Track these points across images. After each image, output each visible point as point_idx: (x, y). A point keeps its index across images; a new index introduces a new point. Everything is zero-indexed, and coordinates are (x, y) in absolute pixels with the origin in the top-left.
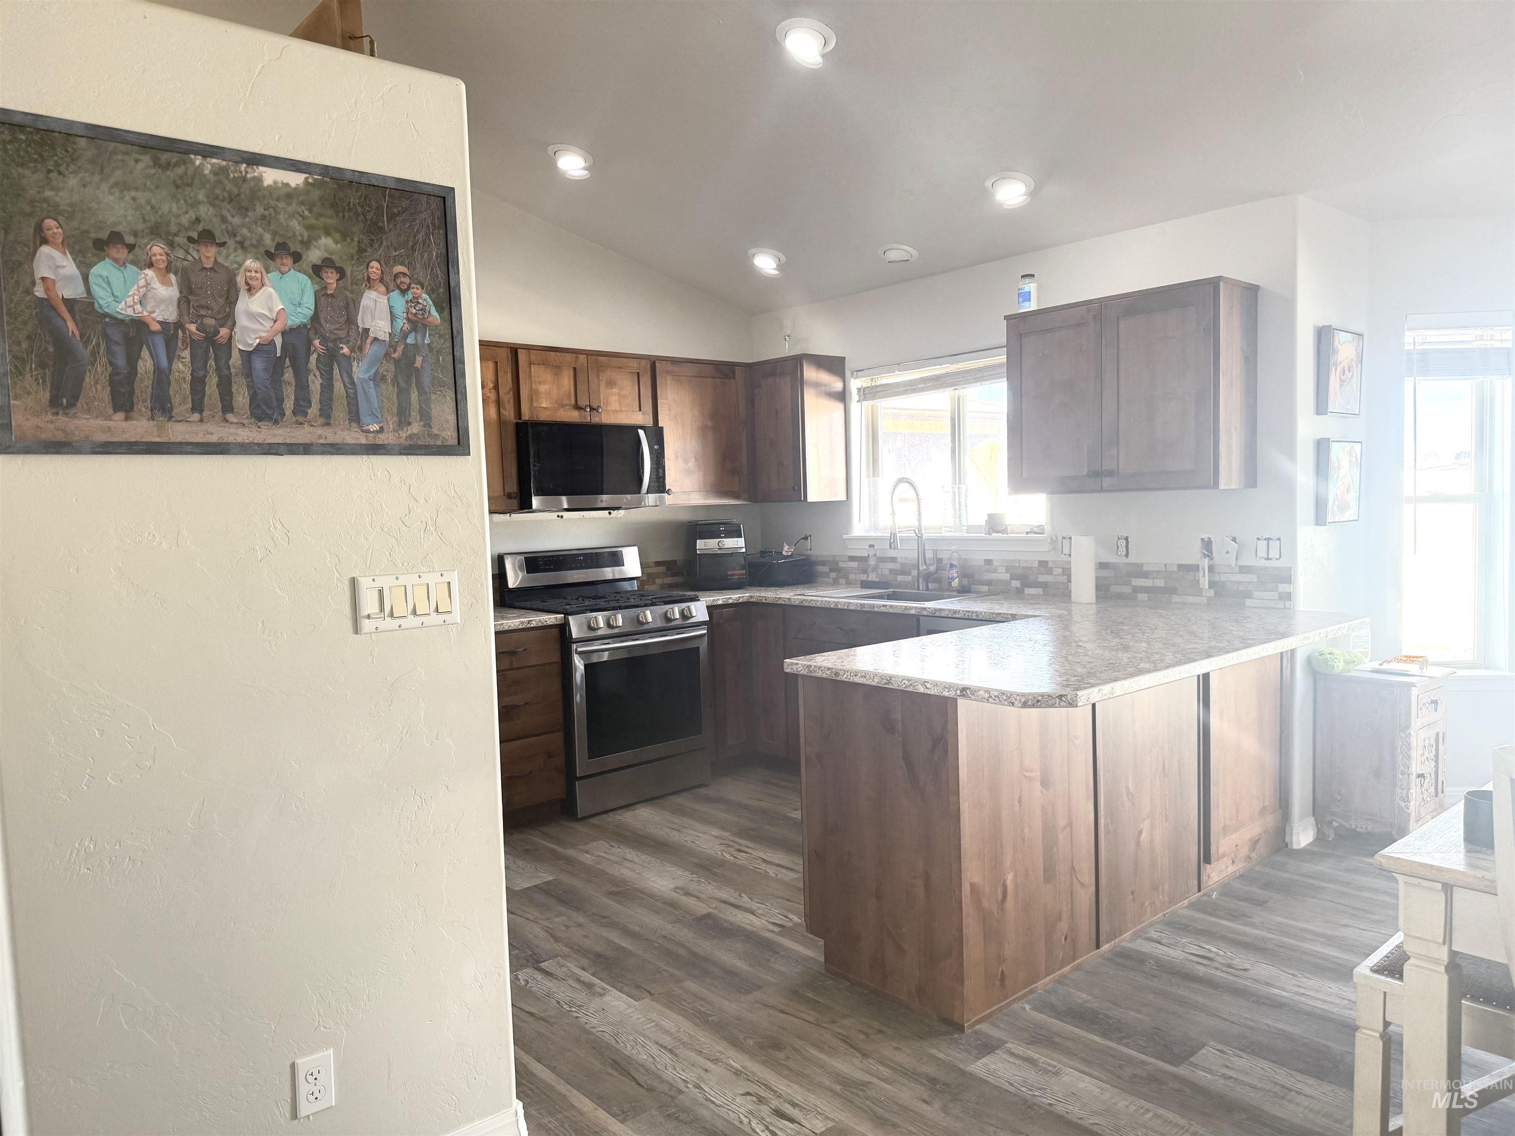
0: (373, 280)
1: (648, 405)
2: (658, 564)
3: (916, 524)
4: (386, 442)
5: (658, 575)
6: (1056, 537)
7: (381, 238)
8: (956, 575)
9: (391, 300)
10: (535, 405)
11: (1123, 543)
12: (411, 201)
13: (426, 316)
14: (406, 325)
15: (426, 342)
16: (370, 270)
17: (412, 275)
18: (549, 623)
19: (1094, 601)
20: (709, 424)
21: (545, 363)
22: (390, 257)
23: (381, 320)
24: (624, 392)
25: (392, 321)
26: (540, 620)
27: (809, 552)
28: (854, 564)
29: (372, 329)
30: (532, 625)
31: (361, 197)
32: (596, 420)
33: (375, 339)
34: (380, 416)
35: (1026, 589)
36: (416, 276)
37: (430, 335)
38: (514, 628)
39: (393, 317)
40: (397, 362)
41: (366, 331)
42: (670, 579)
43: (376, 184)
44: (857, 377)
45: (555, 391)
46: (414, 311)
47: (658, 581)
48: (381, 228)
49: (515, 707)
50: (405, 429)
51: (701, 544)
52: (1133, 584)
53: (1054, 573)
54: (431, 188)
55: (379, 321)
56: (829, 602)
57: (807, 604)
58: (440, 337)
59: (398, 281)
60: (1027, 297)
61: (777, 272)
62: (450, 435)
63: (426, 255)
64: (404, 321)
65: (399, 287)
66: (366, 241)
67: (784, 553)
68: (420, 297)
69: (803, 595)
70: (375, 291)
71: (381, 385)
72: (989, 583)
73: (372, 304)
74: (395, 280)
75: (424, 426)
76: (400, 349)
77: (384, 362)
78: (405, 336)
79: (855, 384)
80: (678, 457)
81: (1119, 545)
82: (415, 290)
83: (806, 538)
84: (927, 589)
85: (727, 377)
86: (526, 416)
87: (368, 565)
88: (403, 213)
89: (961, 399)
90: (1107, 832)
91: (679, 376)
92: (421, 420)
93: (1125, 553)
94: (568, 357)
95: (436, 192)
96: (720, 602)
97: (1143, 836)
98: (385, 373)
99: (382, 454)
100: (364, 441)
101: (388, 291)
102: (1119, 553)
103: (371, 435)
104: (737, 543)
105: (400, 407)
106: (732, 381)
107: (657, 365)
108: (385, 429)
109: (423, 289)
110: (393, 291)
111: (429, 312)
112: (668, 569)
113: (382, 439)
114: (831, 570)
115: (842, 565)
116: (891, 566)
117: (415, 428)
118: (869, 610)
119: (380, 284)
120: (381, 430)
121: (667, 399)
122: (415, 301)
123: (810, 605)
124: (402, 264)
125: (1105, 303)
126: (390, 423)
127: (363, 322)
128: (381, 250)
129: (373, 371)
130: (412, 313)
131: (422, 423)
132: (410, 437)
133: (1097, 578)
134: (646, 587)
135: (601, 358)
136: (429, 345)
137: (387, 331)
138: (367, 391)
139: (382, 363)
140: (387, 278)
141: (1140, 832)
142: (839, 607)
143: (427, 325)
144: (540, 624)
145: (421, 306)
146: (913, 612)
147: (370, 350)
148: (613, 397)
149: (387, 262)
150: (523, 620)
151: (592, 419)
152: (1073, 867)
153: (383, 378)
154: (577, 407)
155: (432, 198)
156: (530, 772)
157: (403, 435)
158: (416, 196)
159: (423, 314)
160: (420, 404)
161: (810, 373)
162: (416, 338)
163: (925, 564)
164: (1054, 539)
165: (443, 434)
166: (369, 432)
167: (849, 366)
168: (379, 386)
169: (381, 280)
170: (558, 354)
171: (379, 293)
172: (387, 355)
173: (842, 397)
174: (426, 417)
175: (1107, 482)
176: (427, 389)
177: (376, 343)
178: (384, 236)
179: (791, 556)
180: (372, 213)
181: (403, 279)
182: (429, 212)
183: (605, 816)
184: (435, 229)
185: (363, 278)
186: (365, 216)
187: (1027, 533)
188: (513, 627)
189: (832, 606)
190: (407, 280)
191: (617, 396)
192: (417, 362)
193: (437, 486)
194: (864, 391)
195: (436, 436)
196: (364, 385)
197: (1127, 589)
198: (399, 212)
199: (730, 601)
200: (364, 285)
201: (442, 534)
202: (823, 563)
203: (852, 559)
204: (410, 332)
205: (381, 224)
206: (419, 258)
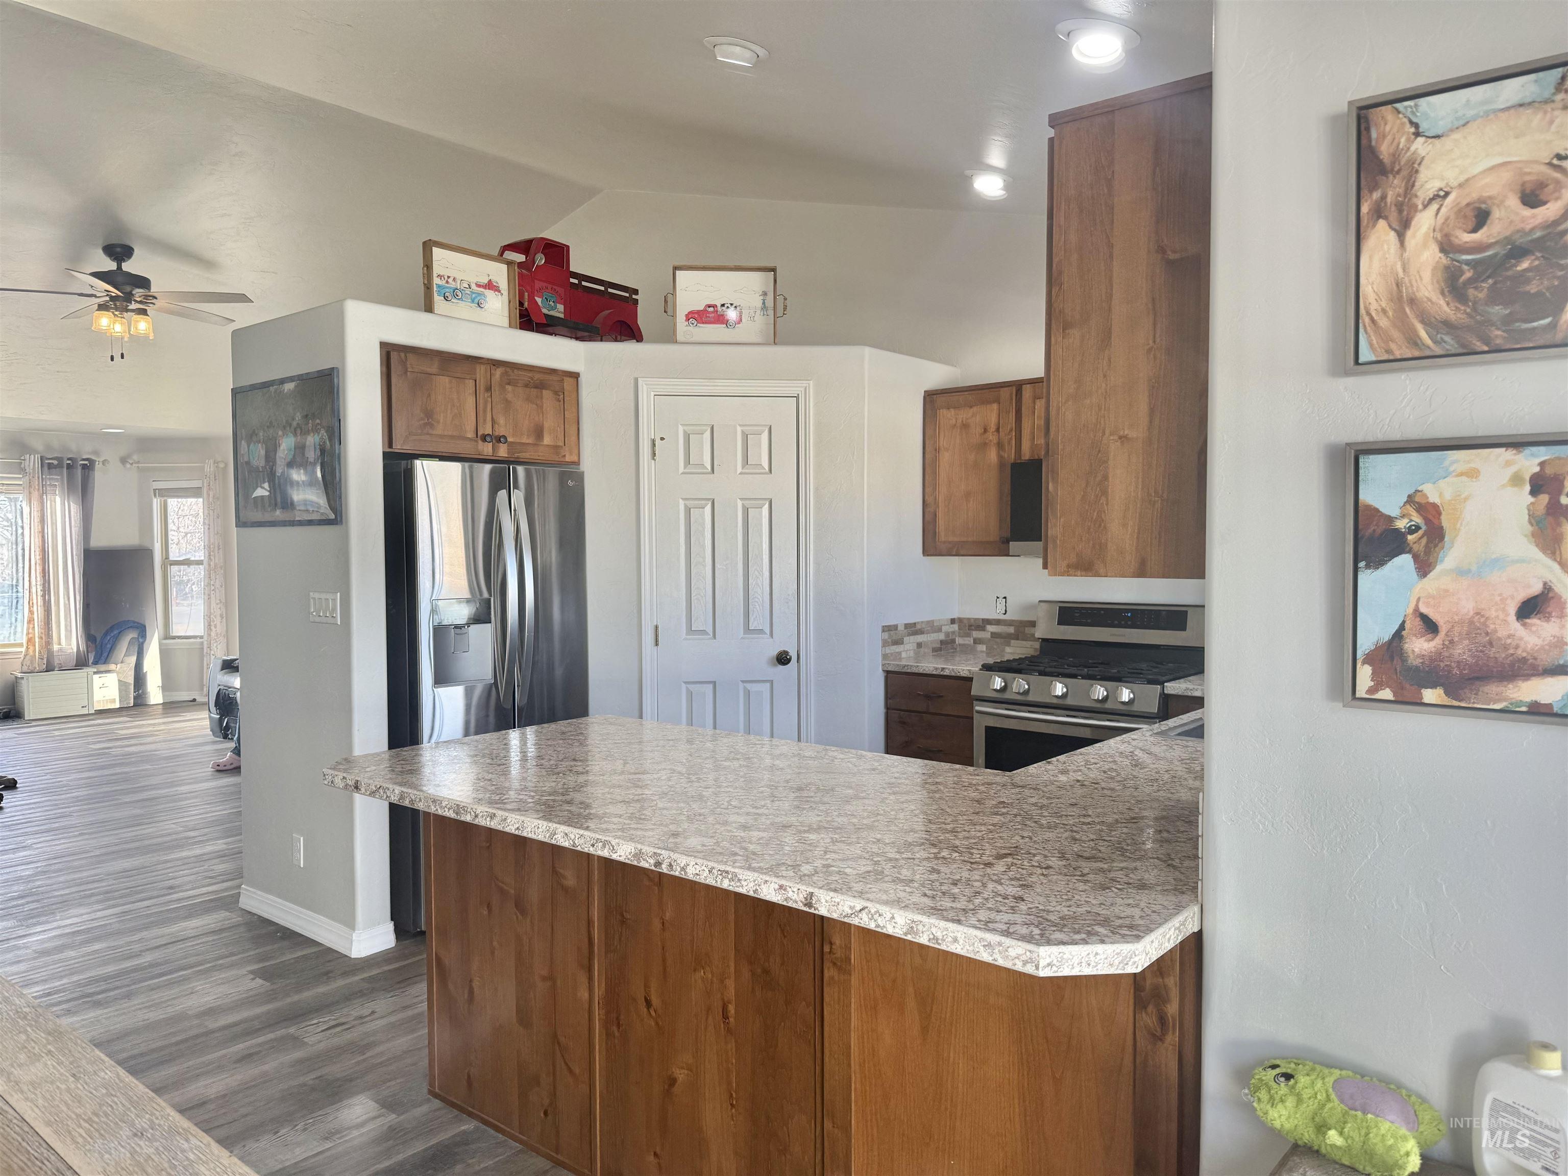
10: (1037, 442)
17: (321, 424)
18: (962, 674)
23: (312, 451)
25: (315, 451)
26: (953, 669)
29: (309, 457)
30: (946, 673)
38: (929, 672)
55: (311, 453)
73: (309, 444)
82: (322, 432)
86: (1025, 455)
127: (307, 454)
137: (313, 457)
144: (953, 674)
150: (939, 666)
152: (556, 1036)
188: (927, 671)
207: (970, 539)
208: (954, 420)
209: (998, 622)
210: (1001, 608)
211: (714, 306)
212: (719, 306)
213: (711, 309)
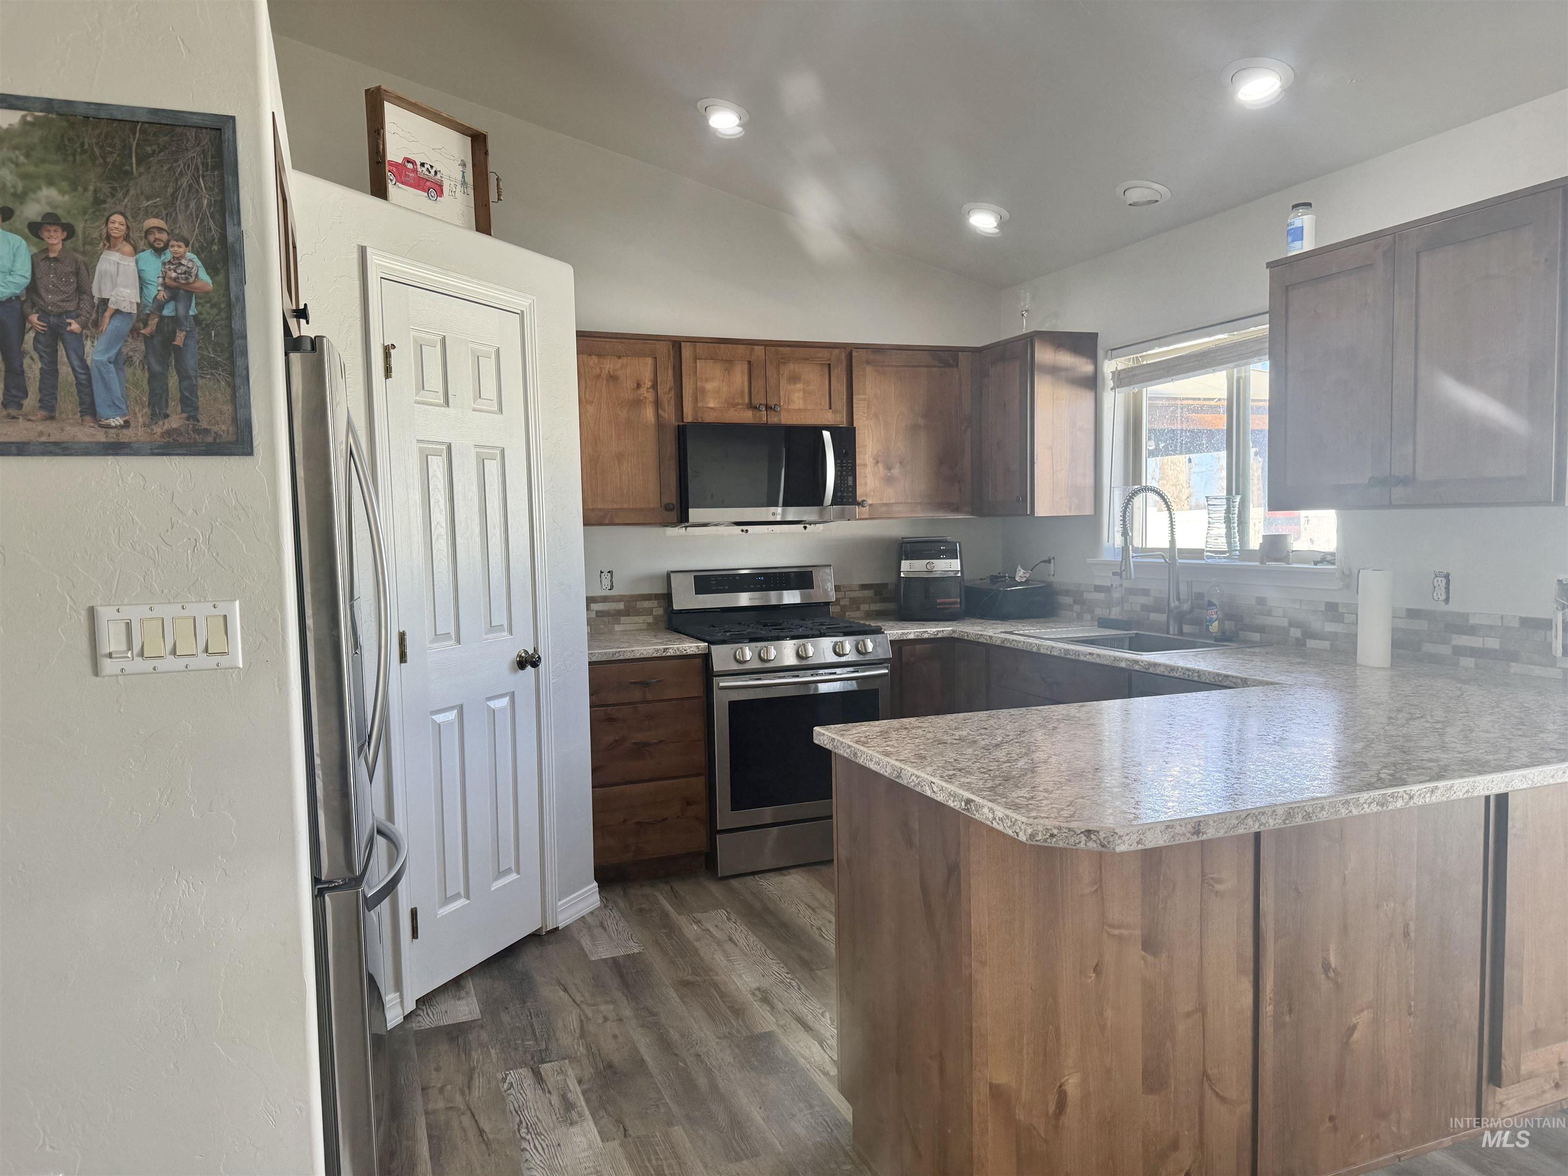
0: (114, 237)
1: (840, 402)
2: (864, 587)
3: (1167, 546)
4: (134, 439)
5: (864, 600)
6: (1350, 570)
7: (127, 185)
8: (1215, 617)
9: (140, 263)
10: (700, 405)
11: (1442, 582)
12: (172, 136)
13: (191, 280)
14: (162, 293)
15: (191, 313)
16: (111, 225)
17: (172, 230)
18: (689, 652)
19: (1387, 664)
20: (921, 421)
21: (714, 358)
22: (139, 209)
23: (125, 287)
24: (811, 387)
25: (141, 289)
26: (678, 649)
27: (1052, 579)
28: (1101, 596)
29: (112, 299)
30: (669, 654)
31: (100, 134)
32: (774, 419)
33: (117, 312)
34: (124, 407)
35: (1308, 640)
36: (177, 232)
37: (197, 304)
38: (647, 656)
39: (143, 283)
40: (148, 339)
41: (105, 302)
42: (879, 604)
43: (120, 117)
44: (1111, 359)
45: (725, 389)
46: (174, 275)
47: (865, 607)
48: (129, 174)
49: (646, 744)
50: (161, 423)
51: (905, 565)
52: (1454, 642)
53: (1345, 622)
54: (200, 117)
55: (122, 289)
56: (1031, 644)
57: (1008, 645)
58: (213, 306)
59: (151, 238)
60: (1298, 234)
61: (998, 231)
62: (224, 429)
63: (192, 205)
64: (160, 288)
65: (151, 246)
66: (106, 189)
67: (1017, 579)
68: (182, 257)
69: (1011, 633)
70: (118, 251)
71: (125, 368)
72: (1261, 629)
73: (112, 269)
74: (146, 237)
75: (188, 419)
76: (153, 322)
77: (130, 340)
78: (160, 306)
79: (1109, 367)
80: (877, 462)
81: (1436, 585)
82: (176, 248)
83: (1049, 561)
84: (1181, 632)
85: (946, 364)
86: (689, 418)
87: (114, 591)
88: (160, 152)
89: (1242, 381)
90: (1279, 1025)
91: (882, 366)
92: (183, 411)
93: (1443, 597)
94: (741, 348)
95: (208, 123)
96: (911, 636)
97: (1356, 1035)
98: (131, 354)
99: (127, 454)
100: (103, 439)
101: (136, 251)
102: (1436, 598)
103: (113, 431)
104: (950, 566)
105: (152, 393)
106: (955, 369)
107: (854, 354)
108: (132, 424)
109: (187, 246)
110: (144, 250)
111: (197, 276)
112: (876, 594)
113: (127, 436)
114: (1075, 602)
115: (1087, 596)
116: (1143, 600)
117: (175, 421)
118: (1073, 657)
119: (125, 243)
120: (127, 425)
121: (865, 394)
122: (177, 261)
123: (1012, 646)
124: (156, 216)
125: (1397, 233)
126: (139, 415)
127: (100, 290)
128: (126, 200)
129: (114, 352)
130: (170, 278)
131: (184, 415)
132: (168, 433)
133: (1394, 630)
134: (847, 613)
135: (781, 349)
136: (195, 317)
137: (134, 300)
138: (105, 376)
139: (126, 341)
140: (134, 235)
141: (1353, 1029)
142: (1042, 651)
143: (192, 293)
144: (678, 653)
145: (184, 268)
146: (1123, 665)
147: (108, 325)
148: (796, 394)
149: (134, 215)
150: (658, 647)
151: (769, 420)
152: (1205, 1073)
153: (129, 361)
154: (752, 406)
155: (204, 131)
156: (663, 820)
157: (158, 430)
158: (179, 130)
159: (187, 279)
160: (181, 391)
161: (1044, 355)
162: (176, 309)
163: (1179, 599)
164: (1347, 572)
165: (215, 428)
166: (109, 427)
167: (1102, 344)
168: (122, 370)
169: (127, 238)
170: (730, 346)
171: (123, 253)
172: (134, 332)
173: (1092, 383)
174: (189, 404)
175: (1398, 492)
176: (192, 373)
177: (118, 316)
178: (131, 183)
179: (1027, 582)
180: (115, 155)
181: (158, 236)
182: (198, 149)
183: (749, 878)
184: (207, 170)
185: (101, 236)
186: (104, 158)
187: (1316, 563)
188: (645, 655)
189: (1034, 650)
190: (164, 237)
191: (802, 393)
192: (178, 339)
193: (211, 494)
194: (1119, 375)
195: (206, 431)
196: (102, 369)
197: (1444, 650)
198: (154, 151)
199: (926, 636)
200: (101, 245)
201: (217, 554)
202: (1067, 593)
203: (1098, 589)
204: (167, 301)
205: (127, 168)
206: (183, 208)
207: (625, 506)
208: (598, 369)
209: (605, 599)
210: (606, 582)
211: (413, 163)
212: (419, 164)
213: (410, 166)
